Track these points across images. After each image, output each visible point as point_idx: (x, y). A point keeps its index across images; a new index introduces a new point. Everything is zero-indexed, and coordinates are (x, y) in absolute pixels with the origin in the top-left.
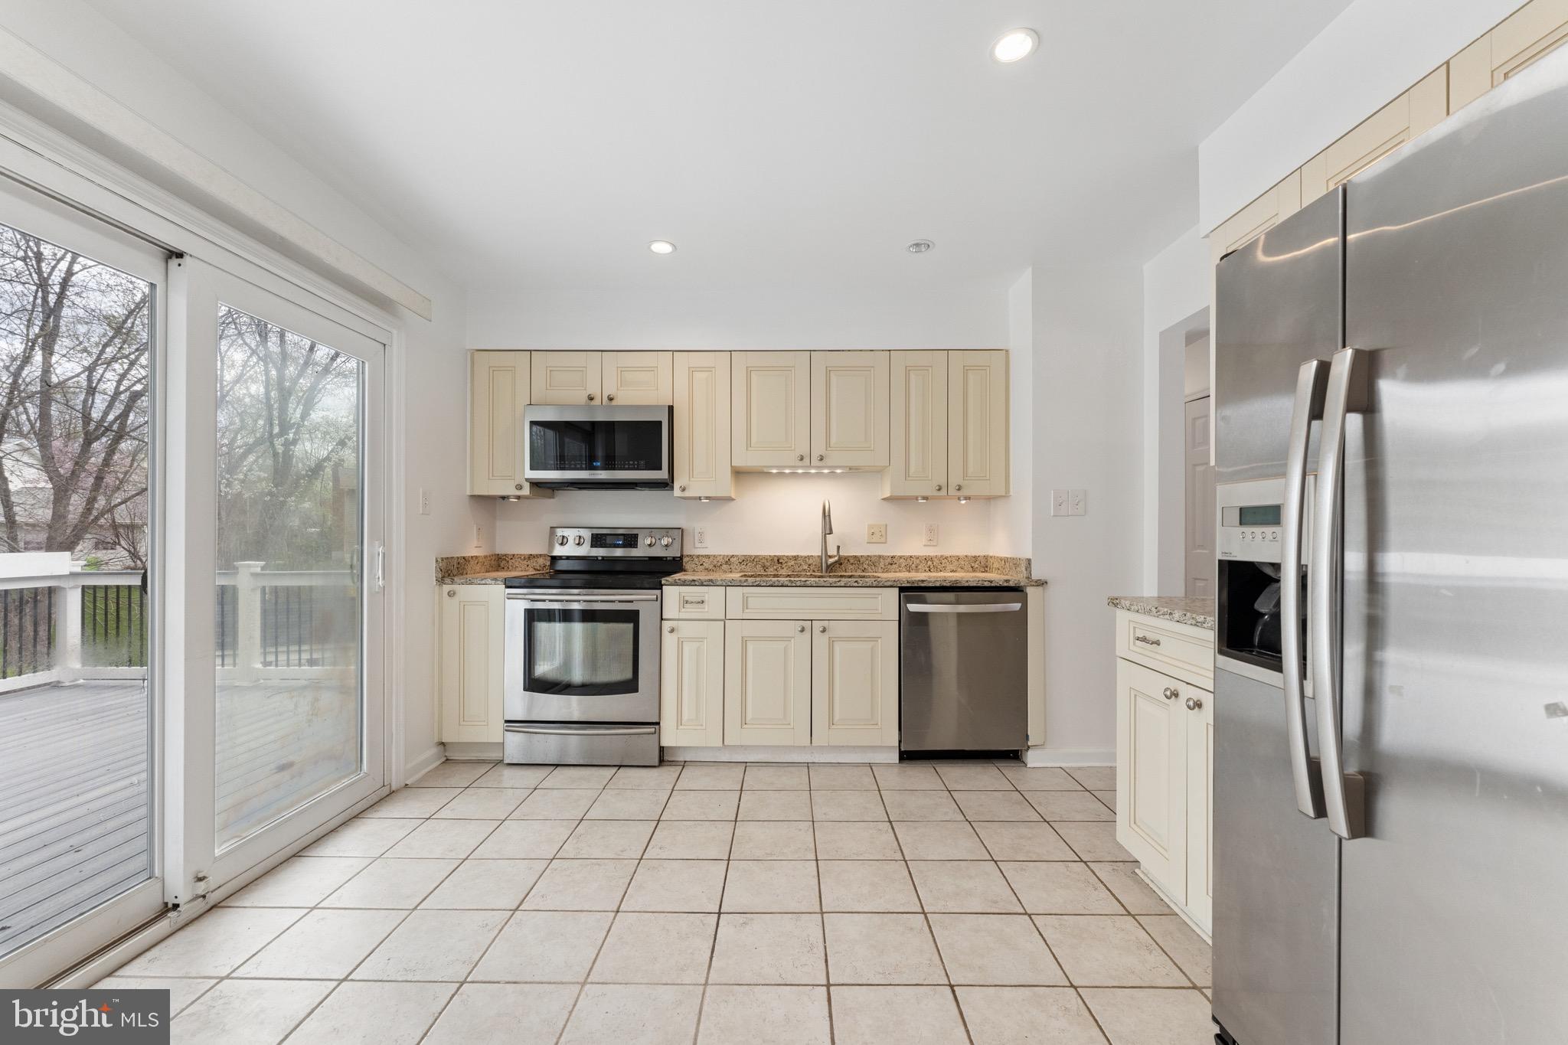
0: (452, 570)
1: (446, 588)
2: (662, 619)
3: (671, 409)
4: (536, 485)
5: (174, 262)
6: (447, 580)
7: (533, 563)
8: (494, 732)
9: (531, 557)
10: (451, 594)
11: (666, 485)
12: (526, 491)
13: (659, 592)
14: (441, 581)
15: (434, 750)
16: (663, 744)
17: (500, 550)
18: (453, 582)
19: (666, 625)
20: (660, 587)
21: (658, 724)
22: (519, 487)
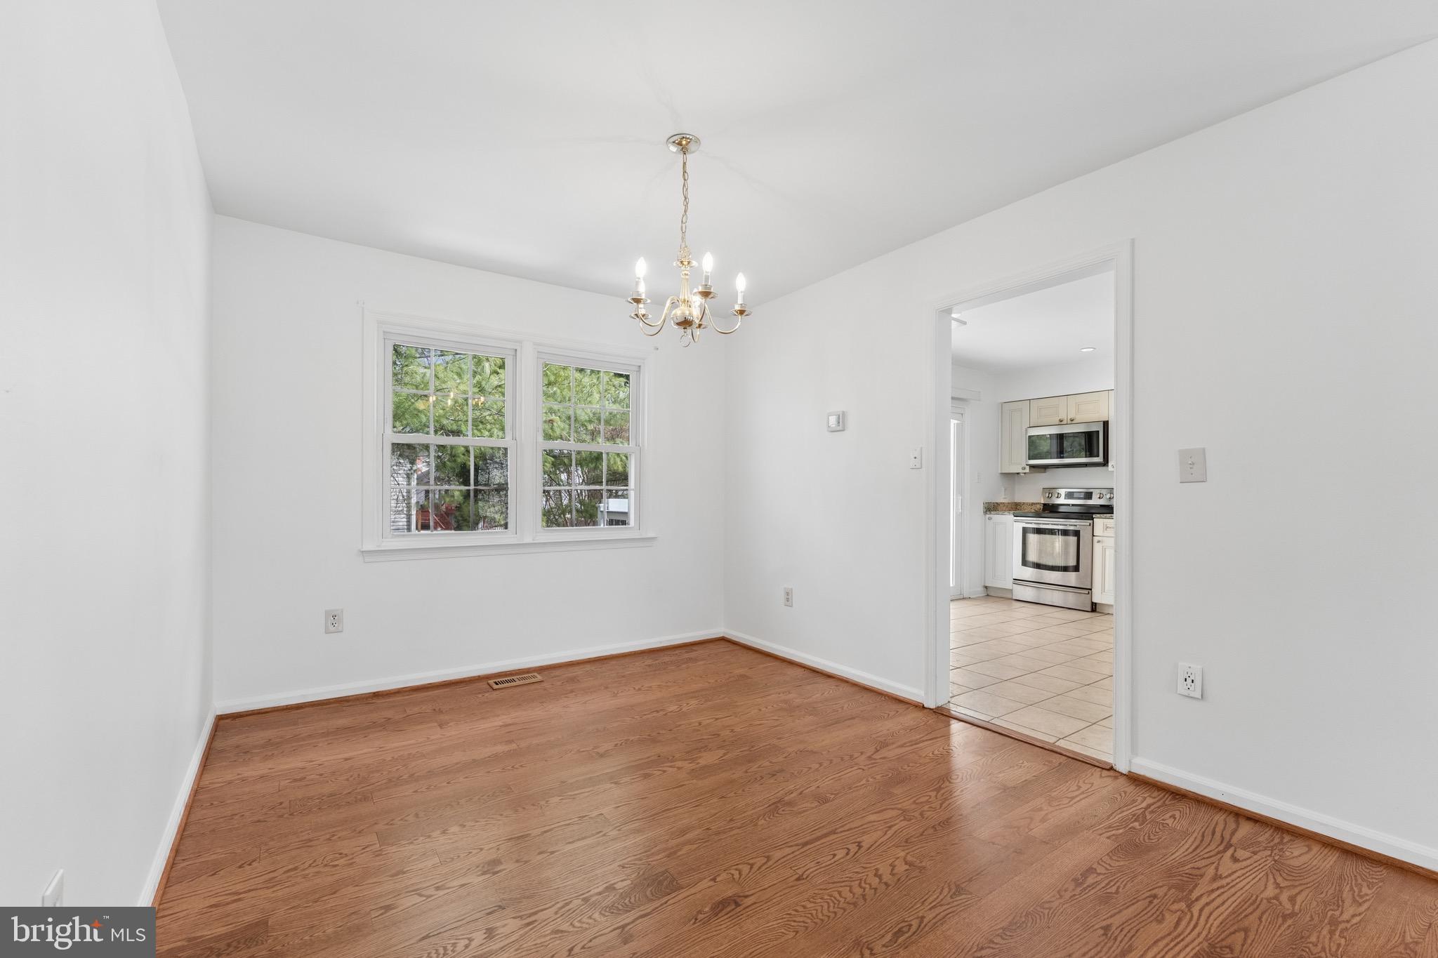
0: (991, 508)
1: (988, 516)
2: (1093, 536)
3: (1106, 424)
4: (1032, 467)
6: (988, 513)
7: (1034, 507)
8: (1008, 584)
9: (1033, 504)
10: (990, 519)
11: (1105, 462)
12: (1027, 470)
13: (1091, 522)
14: (985, 513)
15: (981, 589)
16: (1094, 601)
17: (1017, 500)
18: (990, 514)
19: (1096, 539)
20: (1093, 519)
21: (1091, 589)
22: (1024, 469)
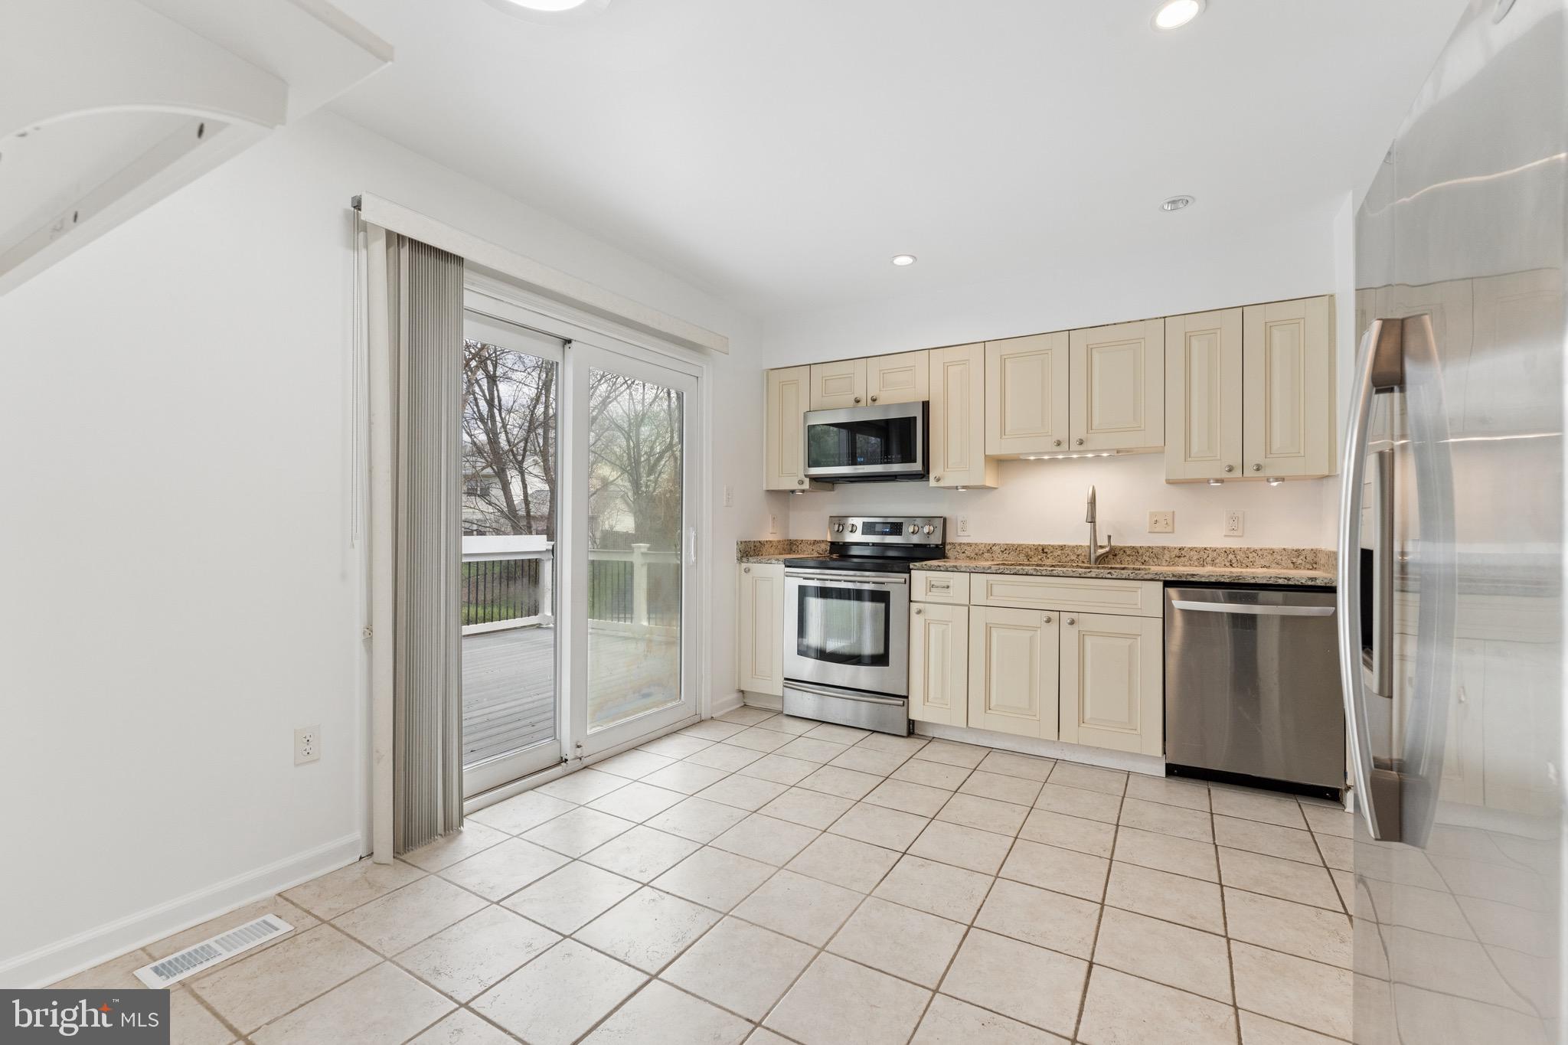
0: (750, 551)
1: (744, 565)
2: (910, 601)
3: (926, 405)
4: (815, 480)
5: (568, 345)
6: (744, 559)
7: (816, 548)
8: (776, 688)
9: (815, 542)
10: (747, 571)
11: (924, 475)
12: (806, 486)
13: (906, 576)
14: (740, 560)
15: (734, 696)
16: (912, 717)
17: (793, 536)
18: (748, 561)
19: (914, 607)
20: (909, 571)
21: (907, 697)
22: (801, 482)
